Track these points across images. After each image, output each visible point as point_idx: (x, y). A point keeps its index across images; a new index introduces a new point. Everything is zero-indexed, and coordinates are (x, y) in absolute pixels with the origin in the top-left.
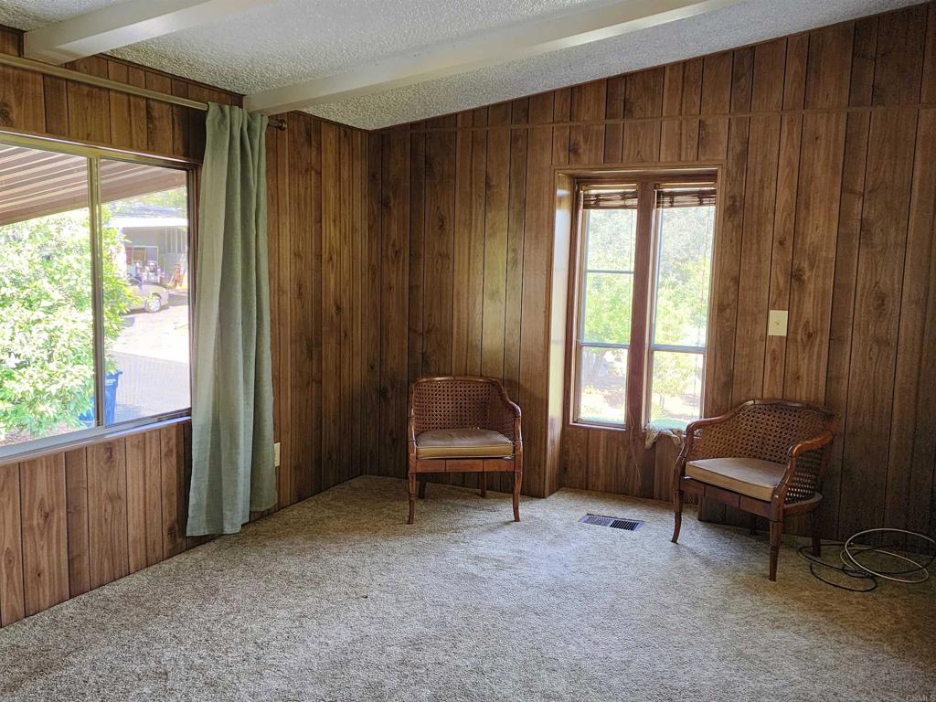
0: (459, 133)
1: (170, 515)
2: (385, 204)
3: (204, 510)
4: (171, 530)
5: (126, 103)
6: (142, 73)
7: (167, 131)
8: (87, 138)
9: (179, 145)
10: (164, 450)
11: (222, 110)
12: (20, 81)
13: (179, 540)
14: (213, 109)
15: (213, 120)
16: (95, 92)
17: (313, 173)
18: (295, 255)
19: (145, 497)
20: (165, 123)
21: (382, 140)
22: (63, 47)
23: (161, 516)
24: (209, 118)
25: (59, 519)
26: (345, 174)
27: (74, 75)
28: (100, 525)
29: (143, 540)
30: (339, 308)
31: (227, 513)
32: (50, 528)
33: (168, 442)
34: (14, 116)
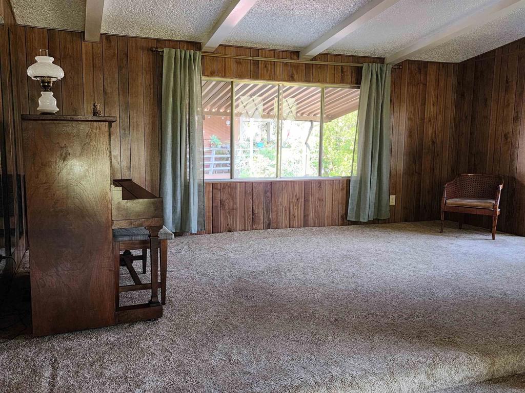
0: (496, 59)
1: (342, 211)
2: (463, 95)
3: (355, 212)
4: (342, 217)
5: (333, 68)
6: (340, 57)
7: (349, 76)
8: (318, 81)
9: (354, 79)
10: (341, 187)
11: (369, 65)
12: (298, 66)
13: (345, 221)
14: (365, 66)
15: (365, 69)
16: (321, 67)
17: (421, 85)
18: (408, 119)
19: (332, 203)
20: (349, 72)
21: (463, 66)
22: (307, 54)
23: (339, 211)
24: (363, 69)
25: (301, 202)
26: (442, 84)
27: (314, 62)
28: (315, 207)
29: (331, 217)
30: (434, 143)
31: (362, 214)
32: (298, 204)
33: (343, 185)
34: (295, 78)
